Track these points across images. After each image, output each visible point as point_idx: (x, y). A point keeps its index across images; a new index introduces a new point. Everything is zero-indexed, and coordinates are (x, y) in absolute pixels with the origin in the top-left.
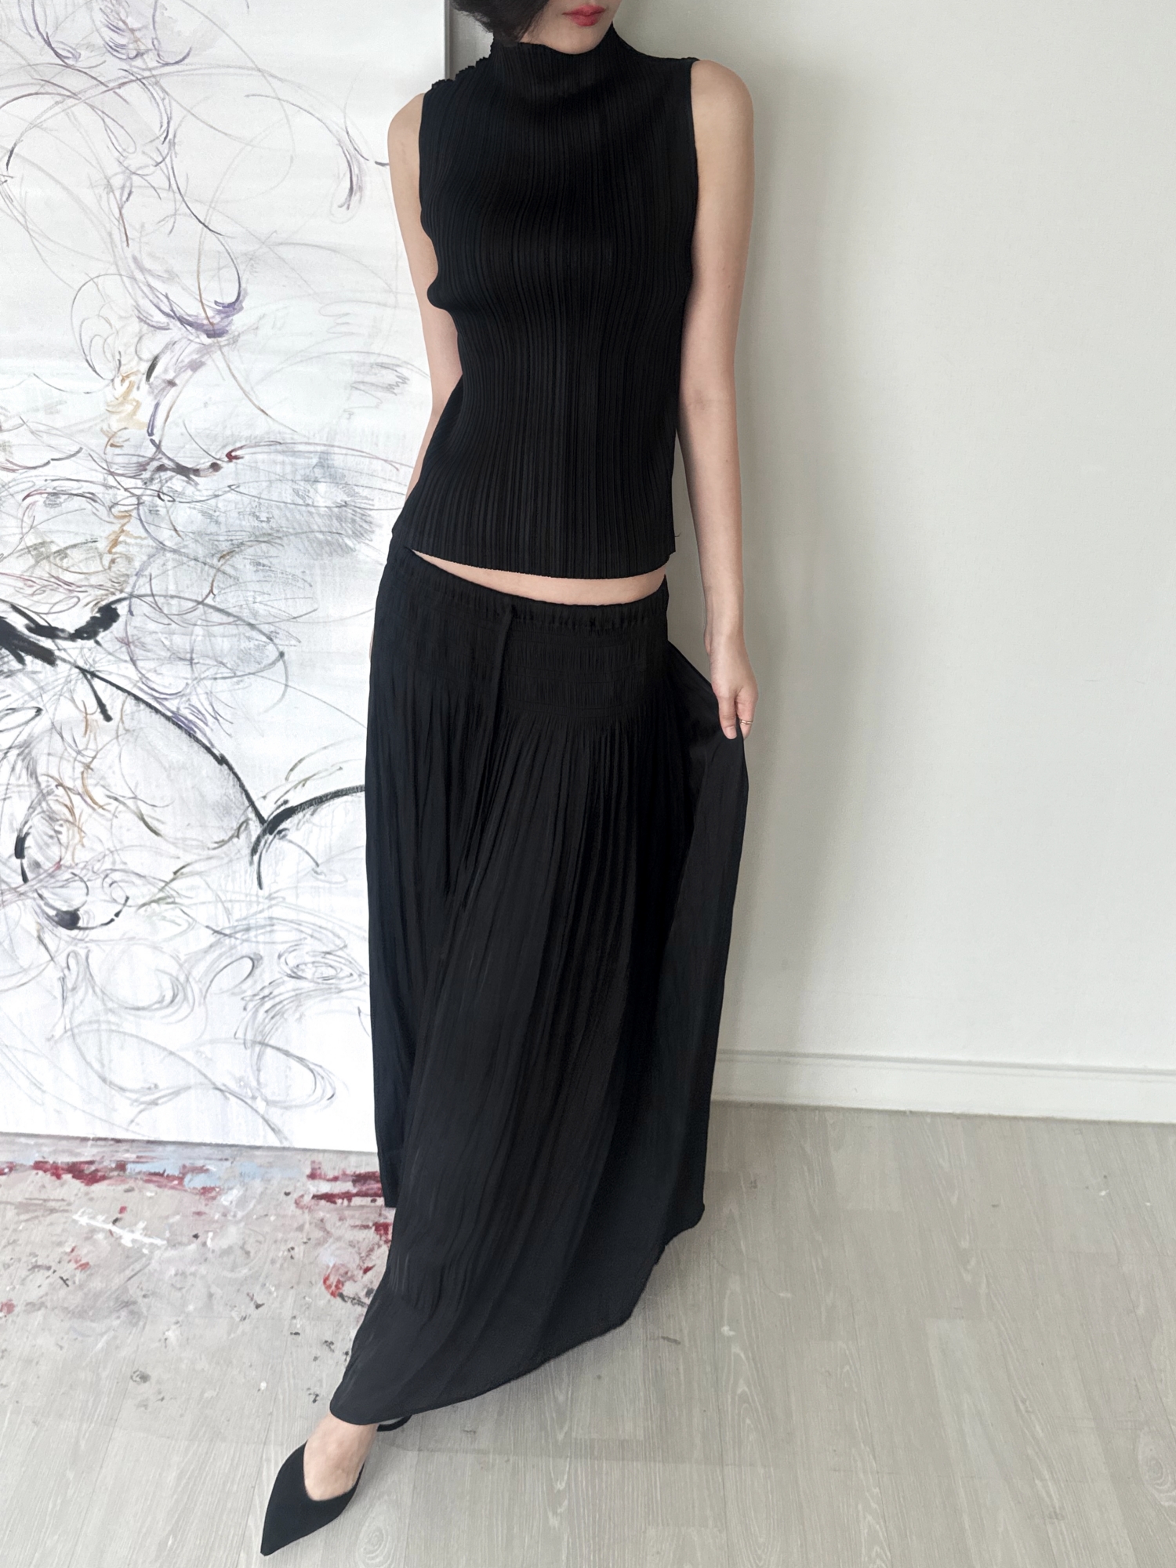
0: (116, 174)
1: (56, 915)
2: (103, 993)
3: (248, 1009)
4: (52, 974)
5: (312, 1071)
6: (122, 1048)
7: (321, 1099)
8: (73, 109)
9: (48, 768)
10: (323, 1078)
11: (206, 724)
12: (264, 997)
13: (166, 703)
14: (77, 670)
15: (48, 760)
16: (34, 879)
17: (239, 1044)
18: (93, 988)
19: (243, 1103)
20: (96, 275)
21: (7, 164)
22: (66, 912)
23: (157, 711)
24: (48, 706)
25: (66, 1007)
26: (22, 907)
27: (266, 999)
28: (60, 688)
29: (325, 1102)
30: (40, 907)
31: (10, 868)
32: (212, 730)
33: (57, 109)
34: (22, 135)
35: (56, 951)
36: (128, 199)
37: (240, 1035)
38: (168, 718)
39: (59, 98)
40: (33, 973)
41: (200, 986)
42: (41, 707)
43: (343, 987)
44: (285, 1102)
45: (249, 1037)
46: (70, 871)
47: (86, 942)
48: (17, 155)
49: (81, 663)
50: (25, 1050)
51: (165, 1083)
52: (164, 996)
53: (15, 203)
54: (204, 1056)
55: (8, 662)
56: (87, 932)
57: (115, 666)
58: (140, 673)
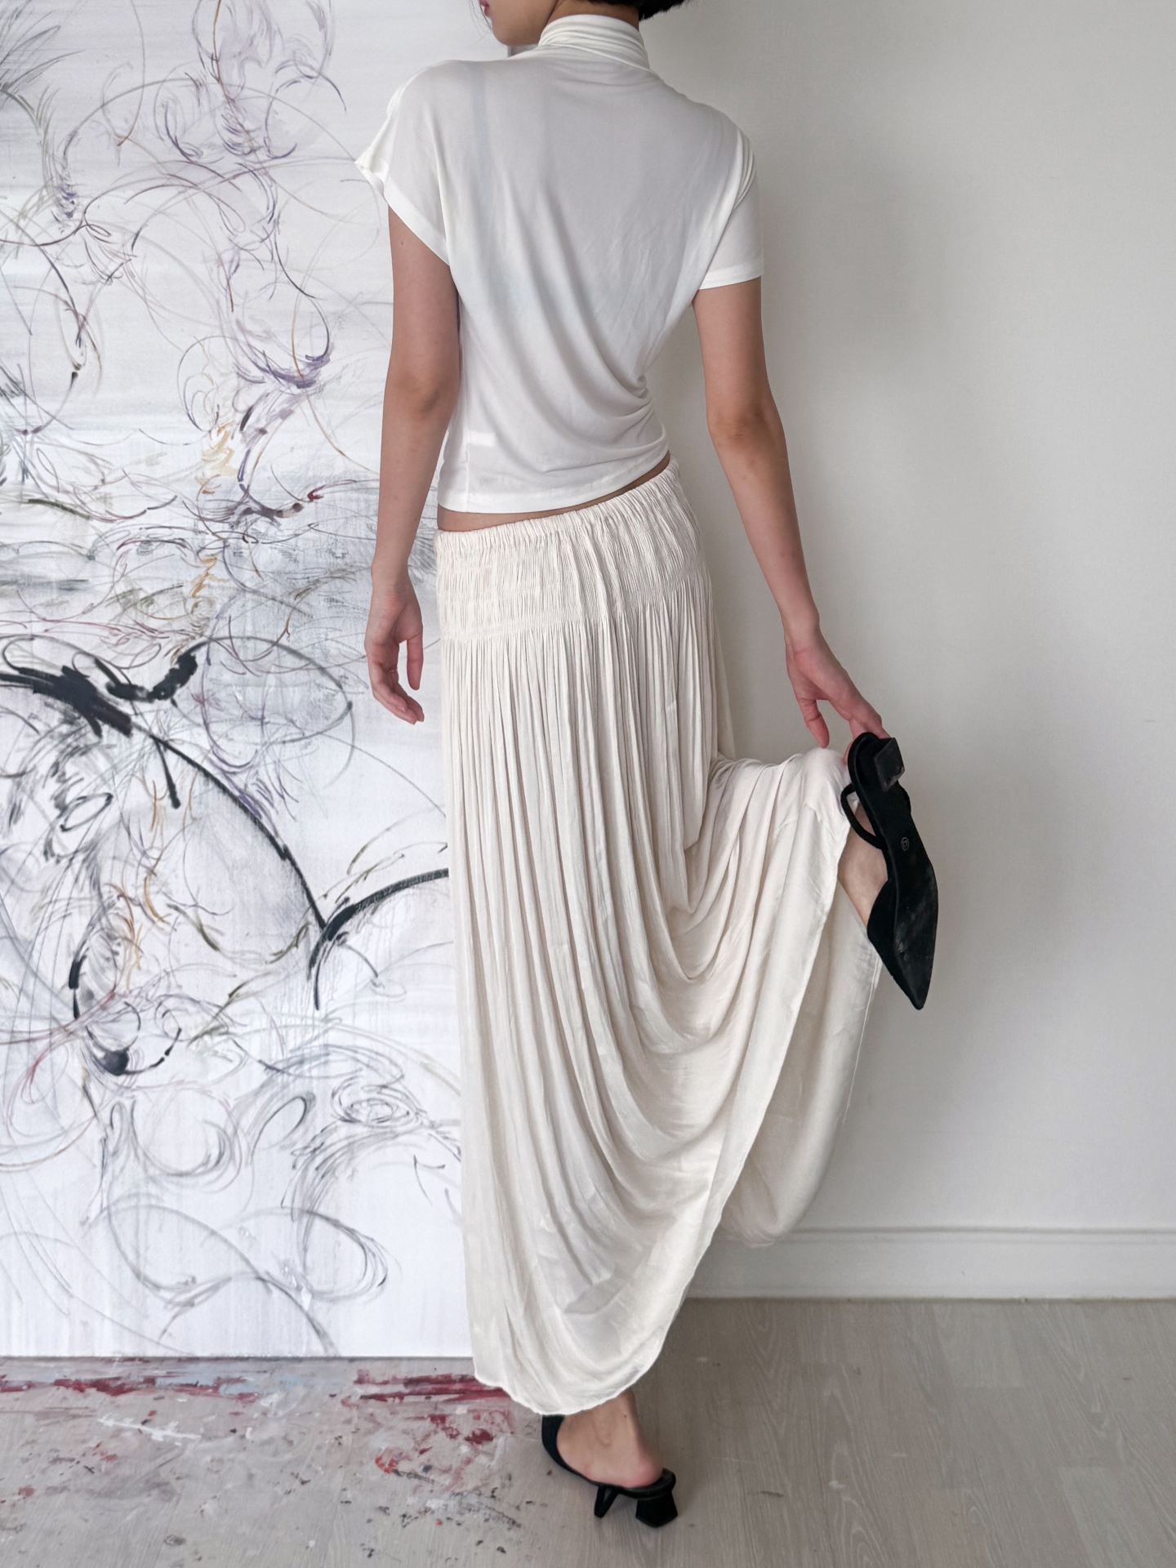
0: (227, 250)
1: (105, 1058)
2: (145, 1154)
3: (299, 1164)
4: (95, 1134)
5: (363, 1248)
6: (160, 1229)
7: (372, 1285)
8: (194, 197)
9: (111, 876)
10: (374, 1255)
11: (272, 805)
12: (315, 1150)
13: (235, 779)
14: (150, 741)
15: (113, 865)
16: (86, 1013)
17: (286, 1215)
18: (136, 1150)
19: (284, 1296)
20: (203, 337)
21: (133, 246)
22: (116, 1053)
23: (224, 789)
24: (118, 791)
25: (105, 1178)
26: (70, 1050)
27: (317, 1152)
28: (133, 764)
29: (375, 1289)
30: (88, 1048)
31: (62, 1002)
32: (277, 812)
33: (181, 197)
34: (147, 221)
35: (101, 1104)
36: (235, 271)
37: (287, 1203)
38: (235, 799)
39: (181, 189)
40: (73, 1135)
41: (249, 1138)
42: (112, 792)
43: (400, 1129)
44: (332, 1292)
45: (297, 1205)
46: (124, 1000)
47: (133, 1090)
48: (142, 237)
49: (155, 731)
50: (56, 1240)
51: (204, 1277)
52: (209, 1156)
53: (137, 278)
54: (247, 1234)
55: (85, 734)
56: (135, 1077)
57: (188, 732)
58: (212, 738)
